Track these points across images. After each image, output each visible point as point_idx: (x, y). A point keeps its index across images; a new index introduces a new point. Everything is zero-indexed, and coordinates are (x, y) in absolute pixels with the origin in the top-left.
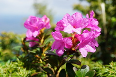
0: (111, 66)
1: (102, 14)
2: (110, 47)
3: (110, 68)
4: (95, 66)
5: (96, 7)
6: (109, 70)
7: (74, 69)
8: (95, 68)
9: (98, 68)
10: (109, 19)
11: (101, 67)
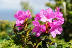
0: (71, 43)
1: (64, 9)
2: (69, 30)
3: (70, 44)
4: (60, 43)
5: (60, 4)
6: (69, 46)
7: (47, 45)
8: (60, 44)
9: (62, 44)
10: (68, 12)
11: (64, 43)
